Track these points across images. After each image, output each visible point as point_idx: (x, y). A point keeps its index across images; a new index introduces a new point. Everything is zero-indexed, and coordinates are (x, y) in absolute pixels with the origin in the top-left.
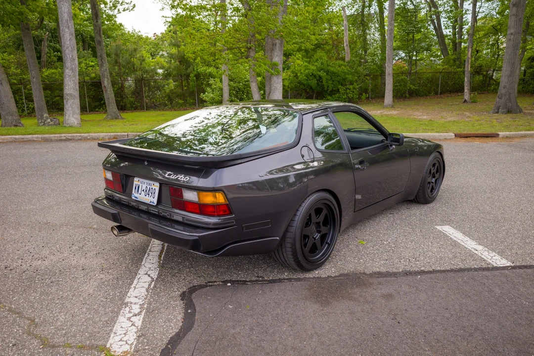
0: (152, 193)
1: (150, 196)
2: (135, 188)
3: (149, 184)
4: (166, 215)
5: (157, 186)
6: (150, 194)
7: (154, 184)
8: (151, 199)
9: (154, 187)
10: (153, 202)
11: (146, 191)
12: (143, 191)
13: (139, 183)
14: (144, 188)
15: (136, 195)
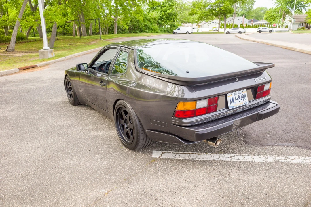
0: (243, 98)
1: (243, 100)
2: (231, 100)
3: (240, 93)
4: (255, 105)
5: (245, 92)
6: (243, 99)
7: (243, 92)
8: (245, 101)
9: (243, 93)
10: (246, 103)
11: (239, 98)
12: (237, 99)
13: (232, 96)
14: (237, 97)
15: (232, 105)
